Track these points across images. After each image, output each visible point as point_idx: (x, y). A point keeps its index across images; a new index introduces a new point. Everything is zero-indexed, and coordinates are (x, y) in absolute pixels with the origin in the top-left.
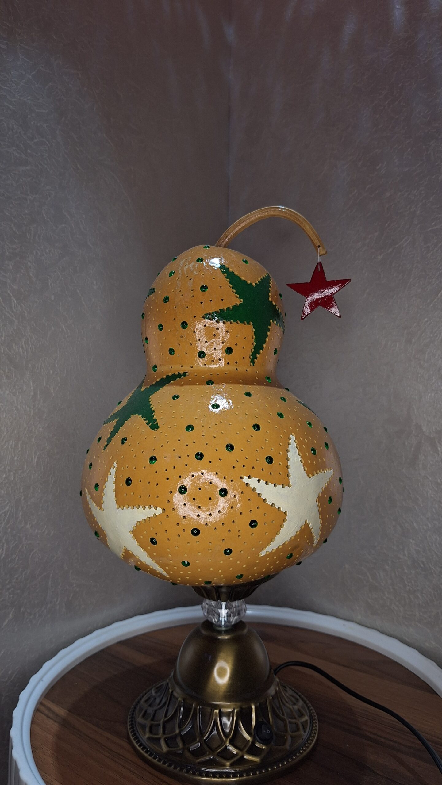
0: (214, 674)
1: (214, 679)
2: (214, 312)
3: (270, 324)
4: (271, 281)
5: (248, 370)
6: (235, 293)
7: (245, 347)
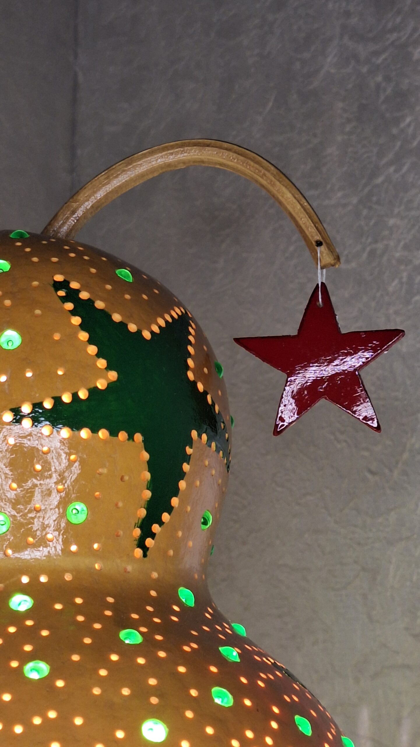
2: (38, 405)
3: (190, 442)
4: (192, 328)
5: (129, 568)
6: (96, 355)
7: (120, 504)
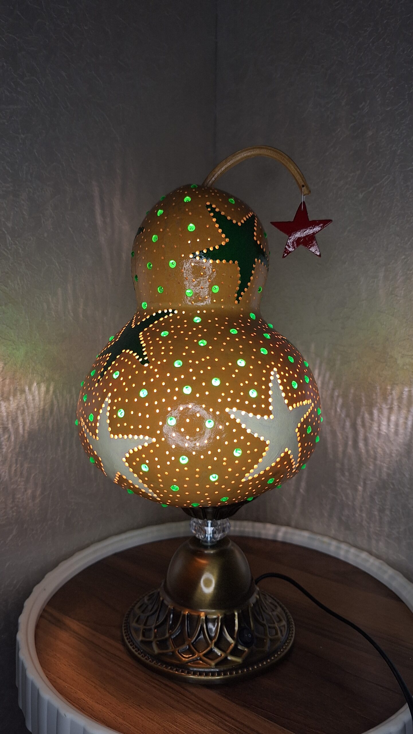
0: (201, 585)
1: (201, 589)
2: (201, 252)
3: (255, 263)
4: (256, 220)
5: (233, 307)
6: (222, 232)
7: (230, 286)
